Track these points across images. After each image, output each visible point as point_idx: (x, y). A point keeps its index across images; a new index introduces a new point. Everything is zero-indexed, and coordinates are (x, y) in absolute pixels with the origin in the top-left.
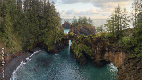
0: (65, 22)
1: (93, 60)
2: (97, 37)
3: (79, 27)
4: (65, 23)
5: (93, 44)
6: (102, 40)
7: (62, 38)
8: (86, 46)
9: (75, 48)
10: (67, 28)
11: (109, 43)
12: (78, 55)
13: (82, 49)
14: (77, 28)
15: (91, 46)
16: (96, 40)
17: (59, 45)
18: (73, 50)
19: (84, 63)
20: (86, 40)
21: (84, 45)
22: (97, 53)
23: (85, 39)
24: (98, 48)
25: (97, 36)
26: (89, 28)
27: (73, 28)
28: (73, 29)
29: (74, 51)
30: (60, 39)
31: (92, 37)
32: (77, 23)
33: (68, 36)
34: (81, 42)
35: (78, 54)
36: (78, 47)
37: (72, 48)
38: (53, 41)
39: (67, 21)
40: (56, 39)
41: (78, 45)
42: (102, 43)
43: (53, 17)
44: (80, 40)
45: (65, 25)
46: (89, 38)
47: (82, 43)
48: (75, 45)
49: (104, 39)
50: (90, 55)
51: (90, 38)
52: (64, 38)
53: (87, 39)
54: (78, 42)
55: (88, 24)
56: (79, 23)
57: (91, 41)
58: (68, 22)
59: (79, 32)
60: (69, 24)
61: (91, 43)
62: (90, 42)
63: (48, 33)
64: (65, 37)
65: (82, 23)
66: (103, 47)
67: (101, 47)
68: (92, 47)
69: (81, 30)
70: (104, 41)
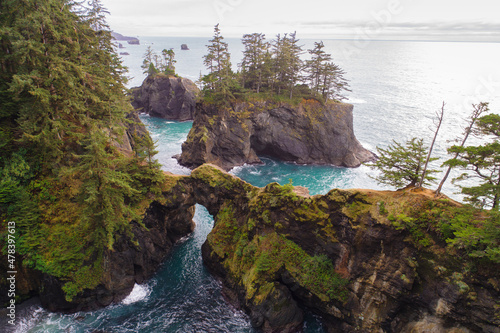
0: (152, 70)
1: (339, 321)
2: (382, 220)
3: (247, 113)
4: (149, 80)
5: (344, 249)
6: (410, 246)
7: (147, 204)
8: (298, 249)
9: (232, 252)
10: (169, 112)
11: (463, 286)
12: (257, 293)
13: (279, 265)
14: (233, 122)
15: (333, 256)
16: (371, 232)
17: (133, 247)
18: (223, 260)
19: (288, 326)
20: (304, 216)
21: (290, 244)
22: (366, 295)
23: (299, 211)
24: (373, 278)
25: (383, 213)
26: (314, 122)
27: (211, 122)
28: (210, 129)
29: (232, 265)
30: (138, 213)
31: (344, 210)
32: (233, 90)
33: (188, 187)
34: (270, 226)
35: (257, 286)
36: (253, 252)
37: (219, 250)
38: (88, 238)
39: (165, 63)
40: (111, 226)
41: (250, 238)
42: (412, 263)
43: (58, 67)
44: (264, 216)
45: (155, 97)
46: (320, 207)
47: (279, 231)
48: (233, 234)
49: (427, 241)
50: (324, 298)
51: (326, 210)
52: (163, 201)
53: (310, 215)
54: (251, 223)
55: (303, 89)
56: (249, 85)
57: (337, 226)
58: (170, 71)
59: (248, 145)
60: (180, 87)
61: (335, 240)
62: (329, 231)
63: (37, 191)
64: (165, 194)
65: (266, 86)
66: (415, 286)
67: (398, 278)
68: (339, 262)
69: (257, 129)
70: (431, 256)
